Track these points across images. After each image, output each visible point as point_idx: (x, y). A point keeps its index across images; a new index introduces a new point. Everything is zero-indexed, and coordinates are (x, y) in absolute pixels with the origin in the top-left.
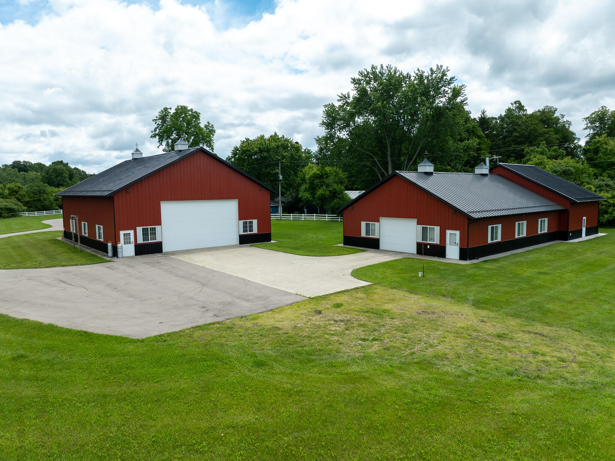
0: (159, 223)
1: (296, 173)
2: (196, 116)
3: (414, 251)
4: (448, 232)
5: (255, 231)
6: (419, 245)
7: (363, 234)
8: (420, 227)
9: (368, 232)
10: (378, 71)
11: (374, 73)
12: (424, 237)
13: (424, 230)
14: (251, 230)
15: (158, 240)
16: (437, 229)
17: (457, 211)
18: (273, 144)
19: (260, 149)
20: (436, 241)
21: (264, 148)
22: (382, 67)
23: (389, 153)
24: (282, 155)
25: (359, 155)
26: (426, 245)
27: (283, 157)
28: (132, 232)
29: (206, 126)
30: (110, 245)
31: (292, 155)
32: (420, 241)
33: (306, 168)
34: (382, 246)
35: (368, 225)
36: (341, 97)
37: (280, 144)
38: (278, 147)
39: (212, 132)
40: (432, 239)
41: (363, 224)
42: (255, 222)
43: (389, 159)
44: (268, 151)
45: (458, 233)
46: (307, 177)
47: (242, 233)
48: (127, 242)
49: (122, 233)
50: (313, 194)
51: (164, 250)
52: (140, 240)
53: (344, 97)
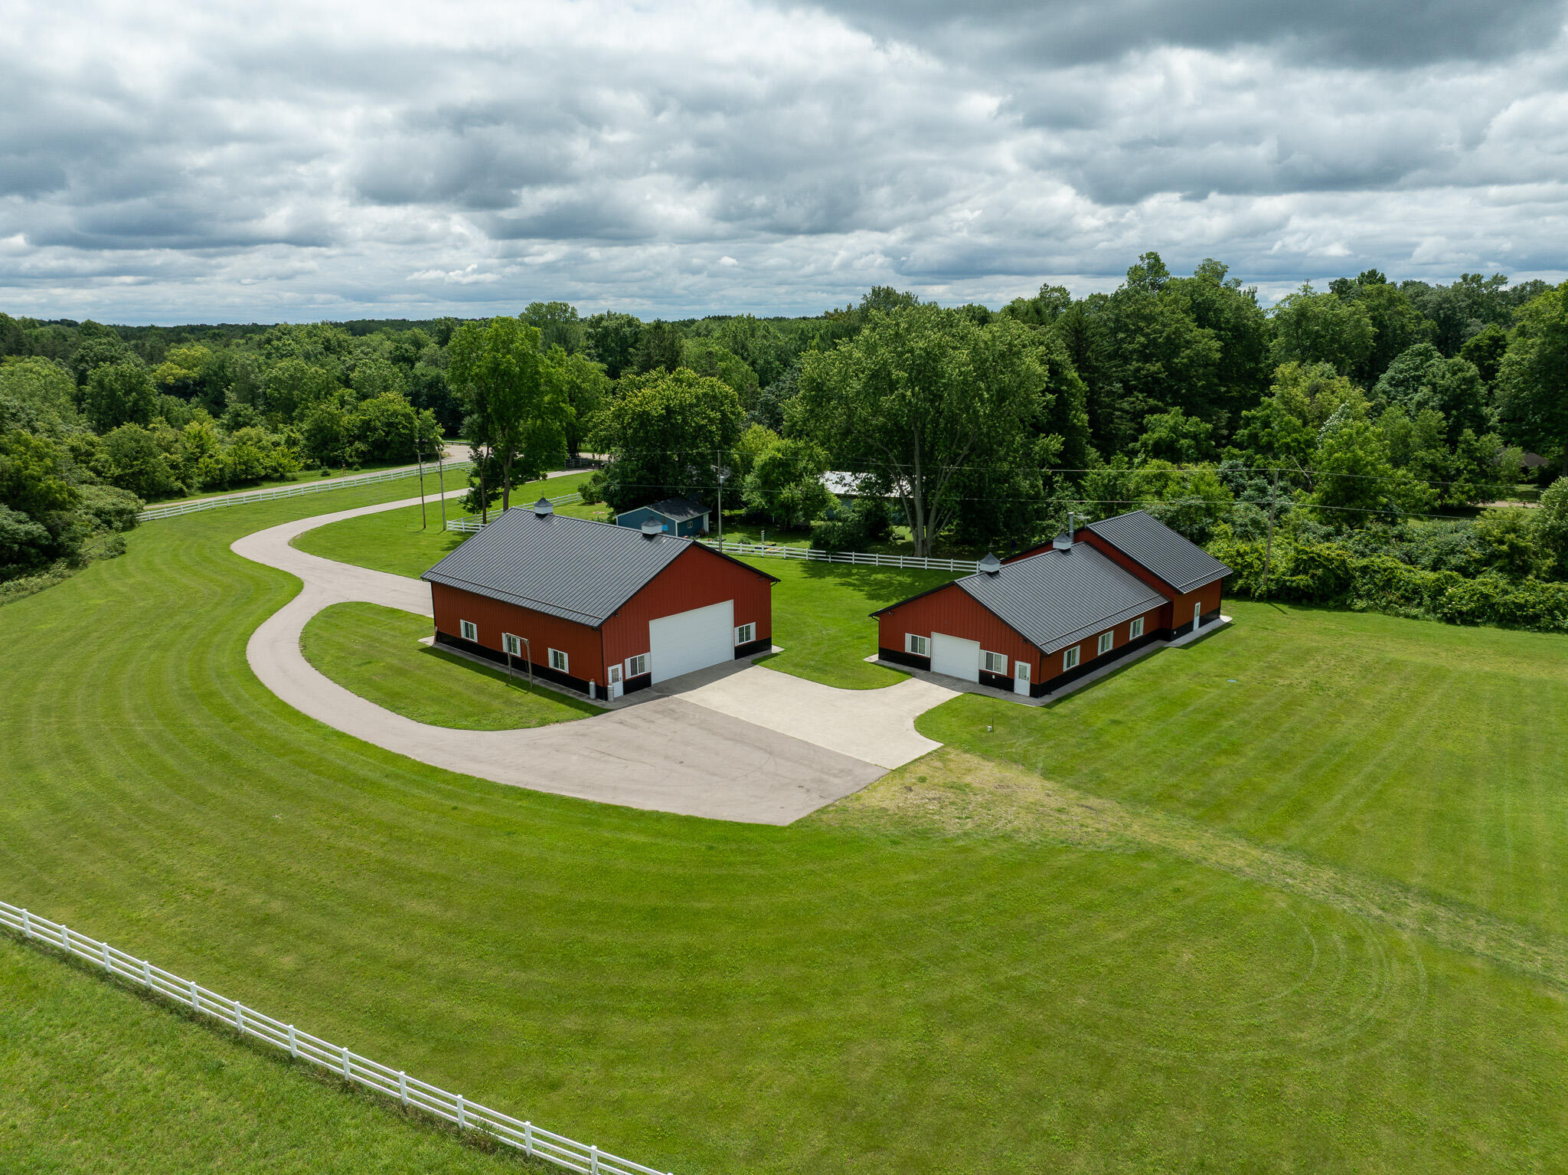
0: (648, 650)
3: (976, 679)
4: (1018, 664)
6: (981, 673)
7: (908, 649)
8: (984, 652)
9: (914, 648)
12: (989, 663)
13: (989, 658)
14: (748, 638)
15: (646, 671)
16: (1004, 658)
17: (1025, 641)
20: (1003, 671)
23: (917, 452)
26: (991, 674)
28: (620, 666)
30: (594, 680)
32: (984, 668)
33: (749, 435)
34: (935, 666)
35: (914, 640)
40: (998, 669)
41: (908, 637)
42: (753, 626)
43: (916, 461)
45: (1029, 666)
46: (759, 460)
47: (738, 644)
48: (615, 680)
49: (610, 669)
50: (770, 498)
51: (654, 681)
52: (629, 676)
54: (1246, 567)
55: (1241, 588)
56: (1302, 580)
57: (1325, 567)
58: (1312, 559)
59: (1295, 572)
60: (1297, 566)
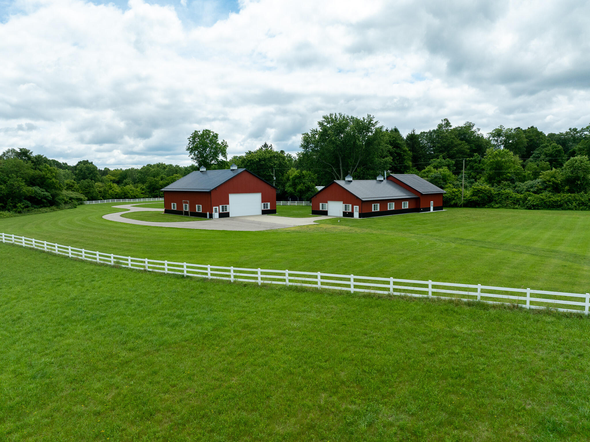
0: (228, 204)
1: (283, 175)
2: (216, 136)
3: (342, 215)
4: (355, 207)
5: (269, 208)
6: (344, 213)
7: (321, 209)
8: (344, 205)
9: (323, 208)
10: (333, 117)
11: (331, 118)
12: (346, 209)
13: (346, 206)
14: (267, 208)
15: (228, 211)
16: (350, 205)
17: (357, 198)
18: (268, 156)
19: (259, 159)
20: (350, 211)
21: (262, 158)
22: (336, 115)
23: (341, 165)
24: (274, 163)
25: (323, 165)
26: (347, 212)
27: (275, 164)
28: (218, 207)
29: (222, 143)
30: (208, 213)
31: (280, 163)
32: (344, 211)
33: (290, 171)
34: (329, 214)
35: (323, 205)
36: (312, 131)
37: (272, 155)
38: (271, 157)
39: (226, 146)
40: (349, 210)
41: (321, 204)
42: (269, 204)
43: (341, 168)
44: (265, 160)
45: (358, 207)
46: (291, 177)
47: (263, 209)
48: (216, 212)
49: (214, 208)
50: (295, 189)
51: (230, 216)
52: (221, 211)
53: (313, 131)
54: (456, 196)
55: (454, 204)
56: (475, 198)
57: (483, 193)
58: (479, 191)
59: (473, 195)
60: (474, 194)
